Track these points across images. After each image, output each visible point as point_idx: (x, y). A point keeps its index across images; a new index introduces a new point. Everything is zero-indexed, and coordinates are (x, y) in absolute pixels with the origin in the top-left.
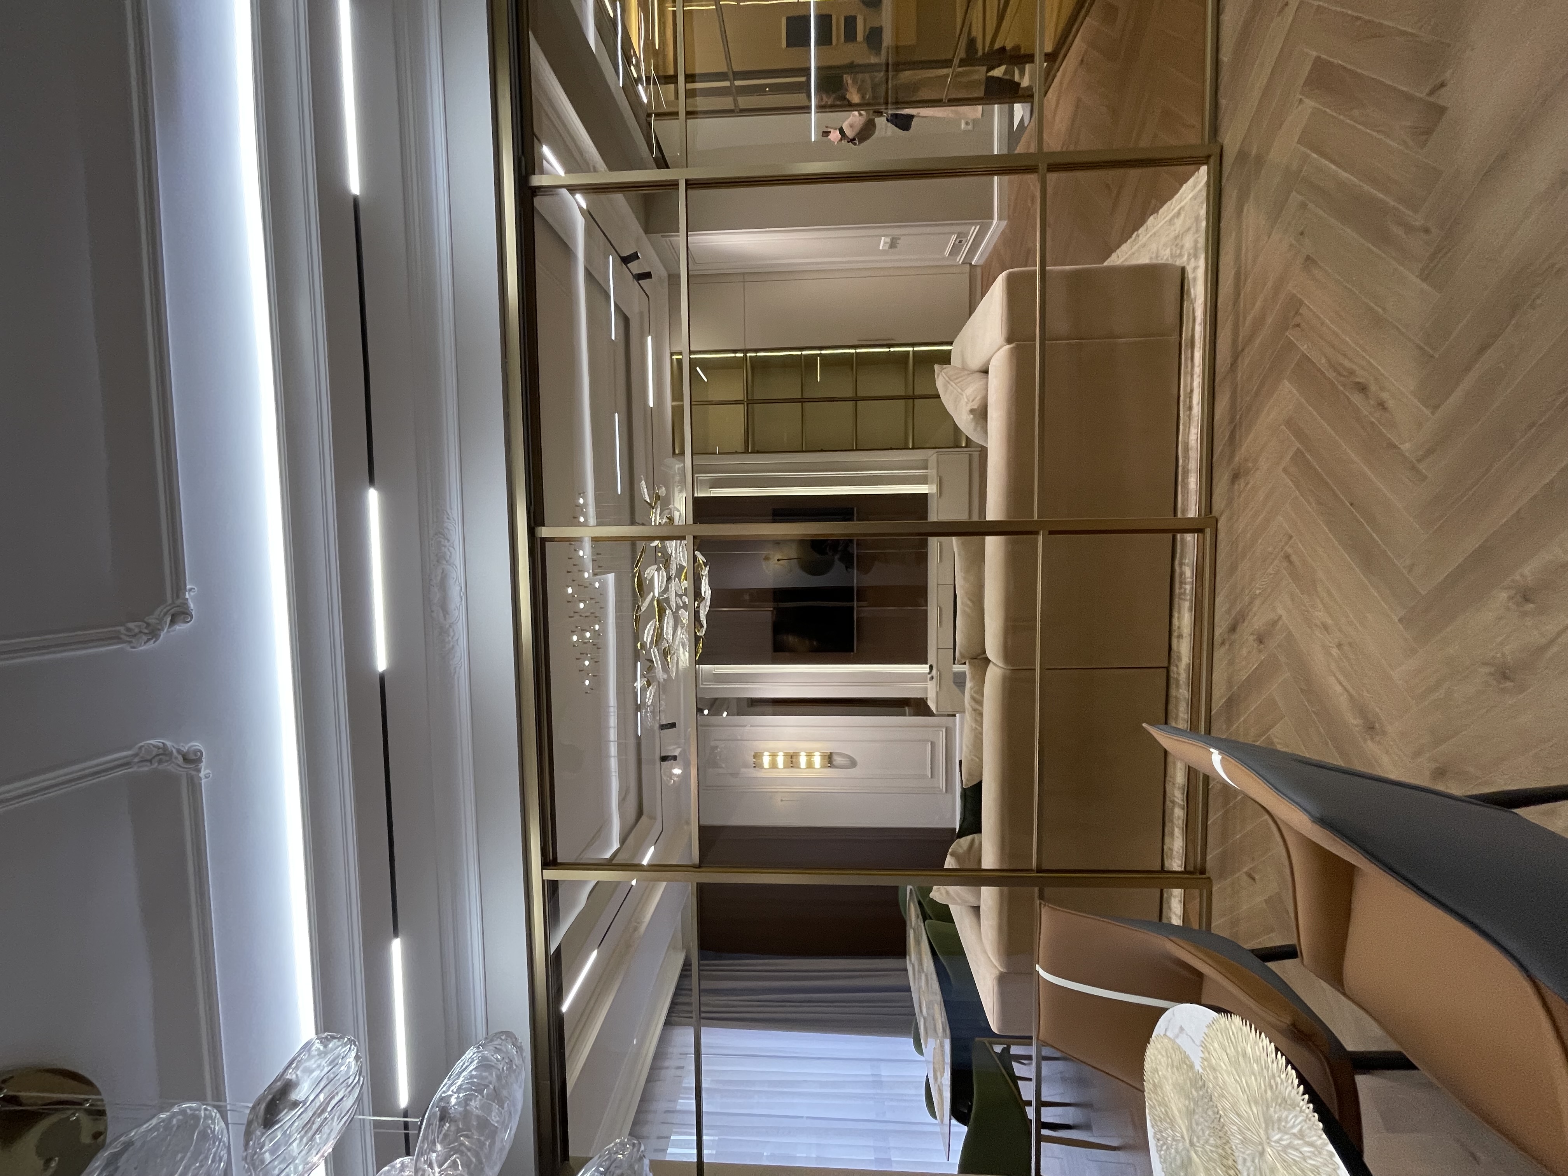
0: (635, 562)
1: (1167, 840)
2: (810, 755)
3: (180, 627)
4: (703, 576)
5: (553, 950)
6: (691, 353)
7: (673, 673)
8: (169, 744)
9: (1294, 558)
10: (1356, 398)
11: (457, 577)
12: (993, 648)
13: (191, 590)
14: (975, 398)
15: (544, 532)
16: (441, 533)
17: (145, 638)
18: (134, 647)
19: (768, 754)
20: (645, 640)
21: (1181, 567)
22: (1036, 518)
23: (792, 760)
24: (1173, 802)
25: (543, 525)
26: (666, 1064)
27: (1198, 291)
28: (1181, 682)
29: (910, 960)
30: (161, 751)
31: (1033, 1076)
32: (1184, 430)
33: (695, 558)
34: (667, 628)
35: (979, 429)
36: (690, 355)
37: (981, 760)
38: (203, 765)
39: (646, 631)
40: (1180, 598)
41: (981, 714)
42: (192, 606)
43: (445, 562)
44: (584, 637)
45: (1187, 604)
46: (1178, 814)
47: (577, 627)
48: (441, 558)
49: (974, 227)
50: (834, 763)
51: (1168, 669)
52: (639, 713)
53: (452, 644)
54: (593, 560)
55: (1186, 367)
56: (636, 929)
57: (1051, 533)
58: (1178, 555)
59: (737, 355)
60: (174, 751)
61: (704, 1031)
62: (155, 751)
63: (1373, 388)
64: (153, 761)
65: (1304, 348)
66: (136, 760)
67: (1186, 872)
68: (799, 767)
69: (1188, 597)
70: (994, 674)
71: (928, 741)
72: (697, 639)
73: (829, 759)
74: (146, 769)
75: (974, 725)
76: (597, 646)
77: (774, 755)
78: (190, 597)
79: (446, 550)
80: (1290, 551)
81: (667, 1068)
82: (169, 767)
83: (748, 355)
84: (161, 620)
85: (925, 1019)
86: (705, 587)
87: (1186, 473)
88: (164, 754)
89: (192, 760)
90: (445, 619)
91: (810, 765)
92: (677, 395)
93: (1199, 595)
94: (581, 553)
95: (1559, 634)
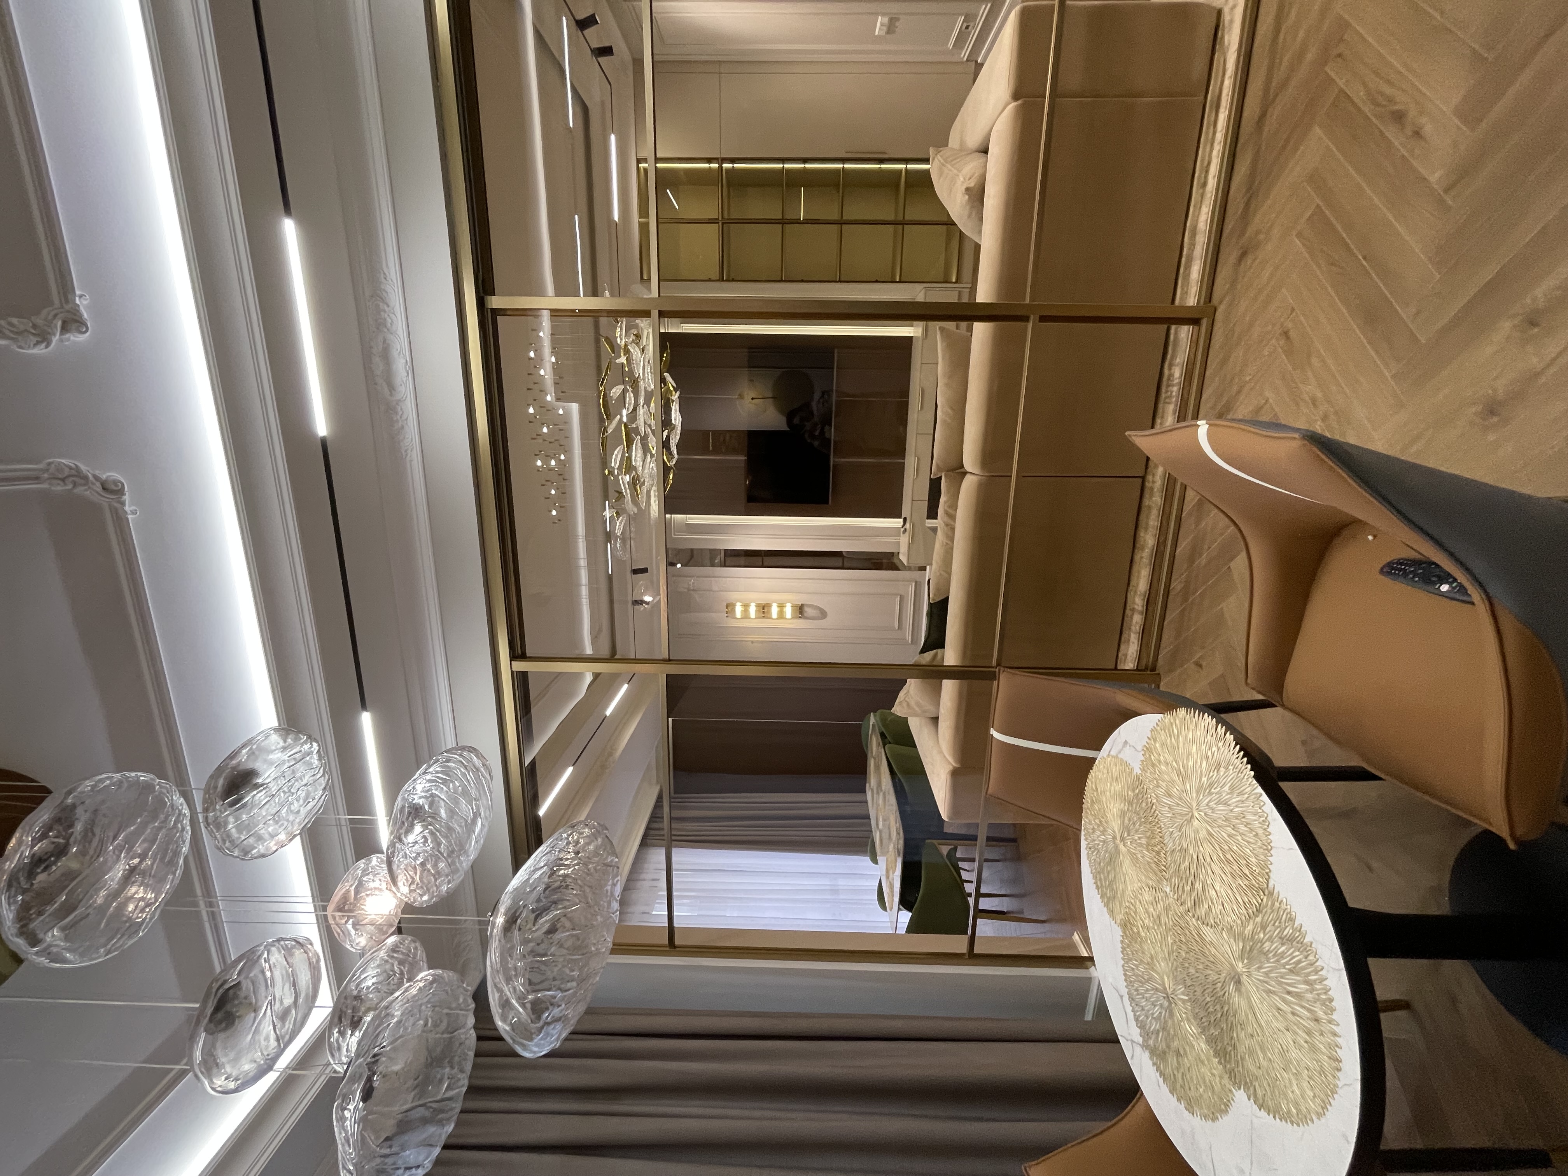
0: (600, 381)
1: (1122, 647)
2: (781, 606)
3: (76, 338)
4: (673, 401)
5: (527, 762)
6: (657, 160)
7: (642, 504)
8: (83, 468)
9: (1292, 334)
10: (1391, 132)
11: (401, 347)
12: (970, 460)
13: (81, 296)
14: (972, 176)
15: (495, 302)
16: (378, 296)
17: (34, 339)
18: (21, 347)
19: (741, 604)
20: (613, 465)
21: (1170, 369)
22: (1027, 301)
23: (764, 609)
24: (1133, 610)
25: (493, 294)
26: (643, 876)
27: (1232, 38)
28: (1155, 490)
29: (870, 786)
30: (73, 472)
31: (974, 879)
32: (1194, 211)
33: (663, 380)
34: (636, 456)
35: (974, 214)
36: (656, 163)
37: (949, 574)
38: (126, 498)
39: (614, 456)
40: (1165, 403)
41: (953, 529)
42: (85, 315)
43: (386, 330)
44: (549, 464)
45: (1171, 407)
46: (1137, 620)
47: (541, 451)
48: (381, 325)
49: (983, 7)
50: (805, 615)
51: (1144, 478)
52: (609, 544)
53: (400, 424)
54: (556, 383)
55: (1207, 133)
56: (611, 754)
57: (1043, 319)
58: (1169, 356)
59: (712, 165)
60: (90, 476)
61: (675, 851)
62: (67, 472)
63: (1412, 113)
64: (67, 481)
65: (1341, 83)
66: (46, 475)
67: (1137, 669)
68: (771, 618)
69: (1174, 399)
70: (969, 484)
71: (897, 595)
72: (666, 469)
73: (800, 610)
74: (59, 488)
75: (945, 541)
76: (563, 475)
77: (746, 606)
78: (83, 303)
79: (386, 315)
80: (1290, 325)
81: (644, 880)
82: (86, 493)
83: (724, 165)
84: (50, 323)
85: (881, 832)
86: (676, 414)
87: (1190, 260)
88: (78, 477)
89: (113, 490)
90: (391, 395)
91: (781, 615)
92: (644, 212)
93: (1185, 395)
94: (542, 372)
95: (1560, 354)
